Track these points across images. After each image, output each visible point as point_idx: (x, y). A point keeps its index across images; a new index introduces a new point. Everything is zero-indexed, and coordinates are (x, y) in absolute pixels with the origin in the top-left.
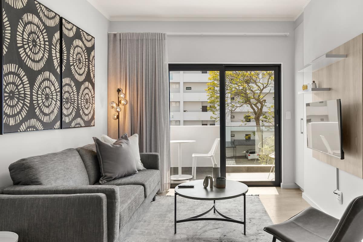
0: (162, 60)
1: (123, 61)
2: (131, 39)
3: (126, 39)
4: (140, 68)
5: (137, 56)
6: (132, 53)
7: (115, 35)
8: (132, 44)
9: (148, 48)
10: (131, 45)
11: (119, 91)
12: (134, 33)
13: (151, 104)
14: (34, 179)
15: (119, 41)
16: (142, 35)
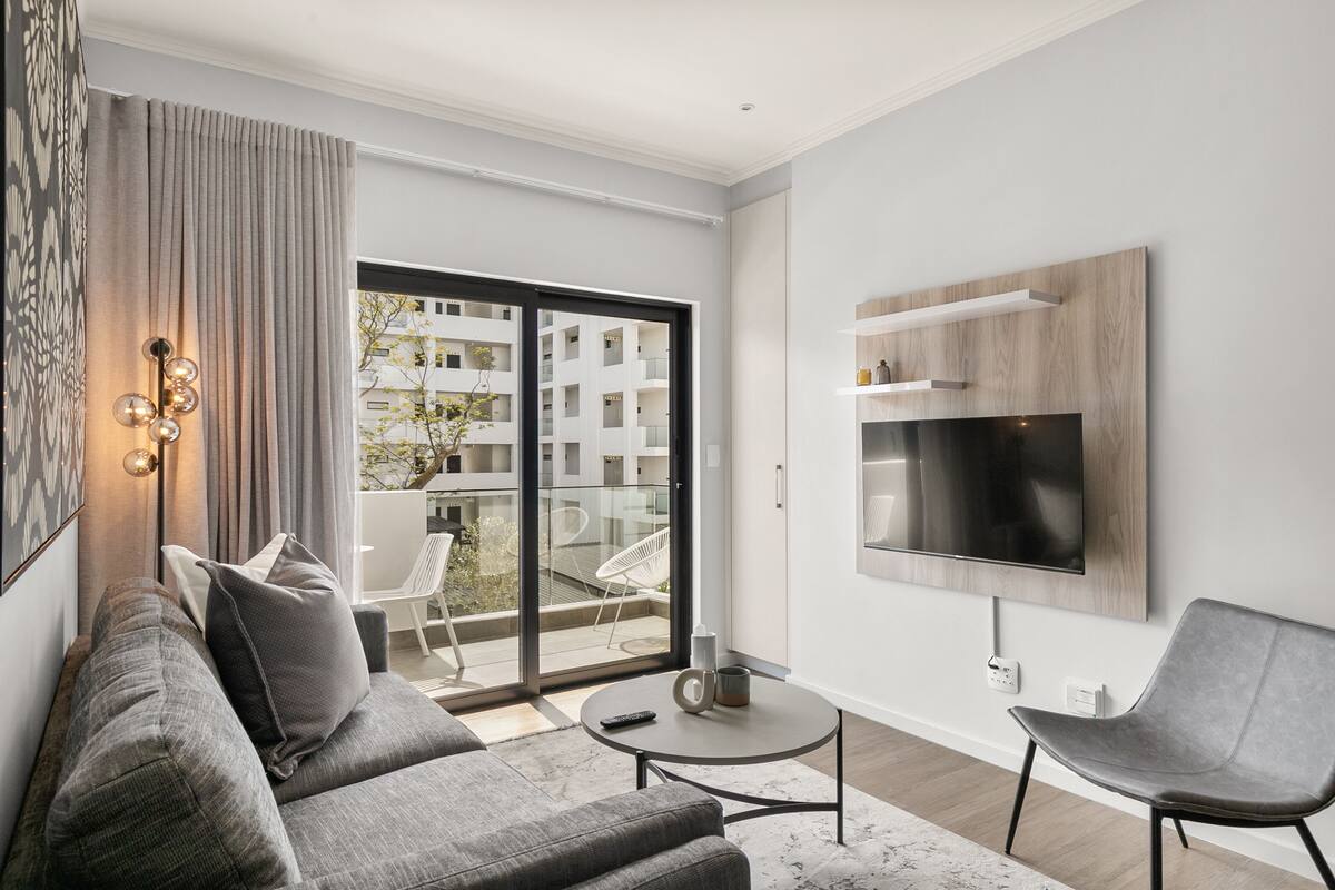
0: (338, 240)
1: (168, 221)
2: (206, 133)
3: (181, 129)
4: (247, 260)
5: (236, 211)
6: (212, 197)
7: (118, 104)
8: (213, 156)
9: (282, 186)
10: (205, 160)
11: (159, 348)
12: (218, 114)
13: (302, 411)
14: (250, 851)
15: (146, 133)
16: (259, 128)
